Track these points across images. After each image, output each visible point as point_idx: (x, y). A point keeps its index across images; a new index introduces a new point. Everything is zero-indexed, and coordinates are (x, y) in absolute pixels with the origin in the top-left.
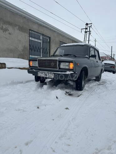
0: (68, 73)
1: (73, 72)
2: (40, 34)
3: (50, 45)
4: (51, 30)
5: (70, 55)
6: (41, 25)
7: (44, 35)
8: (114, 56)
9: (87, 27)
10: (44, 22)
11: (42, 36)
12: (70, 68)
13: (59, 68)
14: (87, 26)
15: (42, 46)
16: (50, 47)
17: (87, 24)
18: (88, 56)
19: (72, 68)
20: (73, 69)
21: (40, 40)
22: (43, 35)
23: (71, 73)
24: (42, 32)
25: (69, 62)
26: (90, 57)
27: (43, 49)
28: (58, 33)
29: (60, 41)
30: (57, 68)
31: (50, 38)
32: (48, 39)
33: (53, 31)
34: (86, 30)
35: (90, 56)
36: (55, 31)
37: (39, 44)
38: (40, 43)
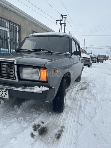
0: (37, 89)
1: (47, 89)
2: (6, 20)
3: (20, 34)
4: (20, 16)
5: (43, 50)
6: (6, 9)
7: (12, 22)
8: (86, 49)
9: (62, 19)
10: (10, 5)
11: (9, 24)
12: (42, 79)
13: (20, 79)
14: (62, 17)
15: (8, 36)
16: (20, 37)
17: (62, 16)
18: (69, 53)
19: (45, 80)
20: (47, 82)
21: (6, 27)
22: (10, 21)
23: (43, 91)
24: (8, 17)
25: (39, 67)
26: (72, 54)
27: (11, 40)
28: (30, 21)
29: (33, 31)
30: (15, 79)
31: (20, 26)
32: (17, 27)
33: (23, 18)
34: (61, 22)
35: (73, 52)
36: (26, 19)
37: (5, 33)
38: (7, 32)
